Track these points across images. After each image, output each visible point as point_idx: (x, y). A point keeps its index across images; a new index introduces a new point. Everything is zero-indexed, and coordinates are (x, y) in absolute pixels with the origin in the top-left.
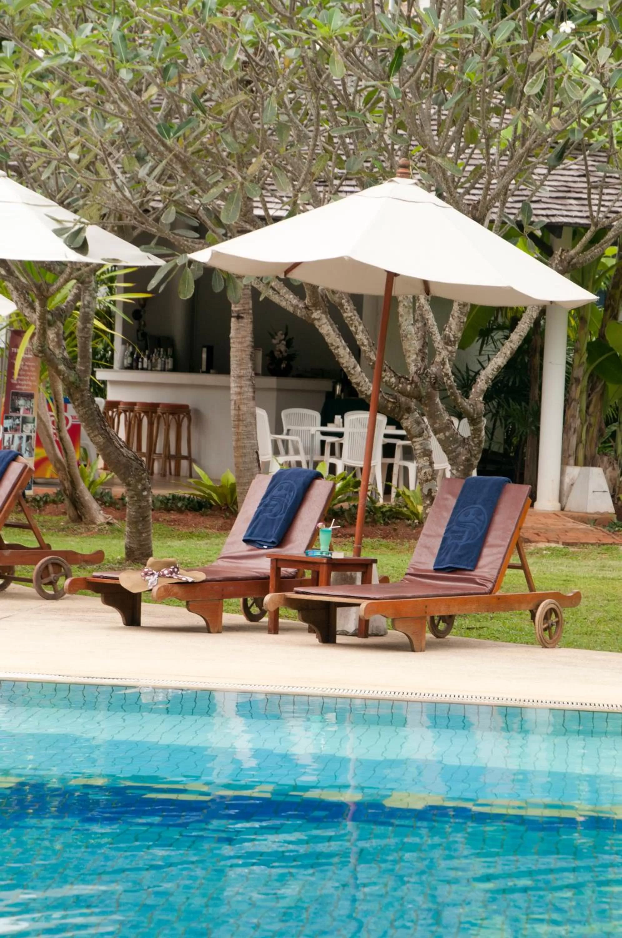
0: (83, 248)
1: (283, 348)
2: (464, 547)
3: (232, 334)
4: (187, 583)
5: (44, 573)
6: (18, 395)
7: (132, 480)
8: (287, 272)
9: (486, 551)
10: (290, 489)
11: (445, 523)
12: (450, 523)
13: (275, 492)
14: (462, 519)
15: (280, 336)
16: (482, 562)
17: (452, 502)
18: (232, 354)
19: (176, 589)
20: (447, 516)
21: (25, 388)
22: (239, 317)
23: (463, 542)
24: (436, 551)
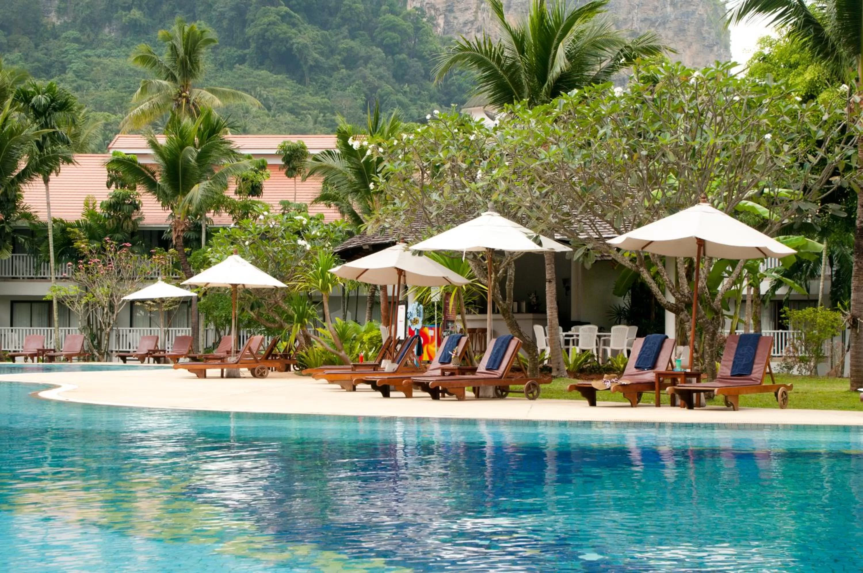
0: (540, 244)
1: (534, 300)
2: (745, 365)
3: (547, 289)
4: (624, 385)
5: (529, 388)
6: (448, 321)
7: (531, 351)
8: (643, 248)
9: (755, 366)
10: (655, 344)
11: (733, 355)
12: (736, 354)
13: (647, 345)
14: (741, 352)
15: (533, 295)
16: (754, 371)
17: (735, 346)
18: (547, 297)
19: (620, 387)
20: (733, 352)
21: (451, 318)
22: (550, 282)
23: (744, 362)
24: (730, 367)
